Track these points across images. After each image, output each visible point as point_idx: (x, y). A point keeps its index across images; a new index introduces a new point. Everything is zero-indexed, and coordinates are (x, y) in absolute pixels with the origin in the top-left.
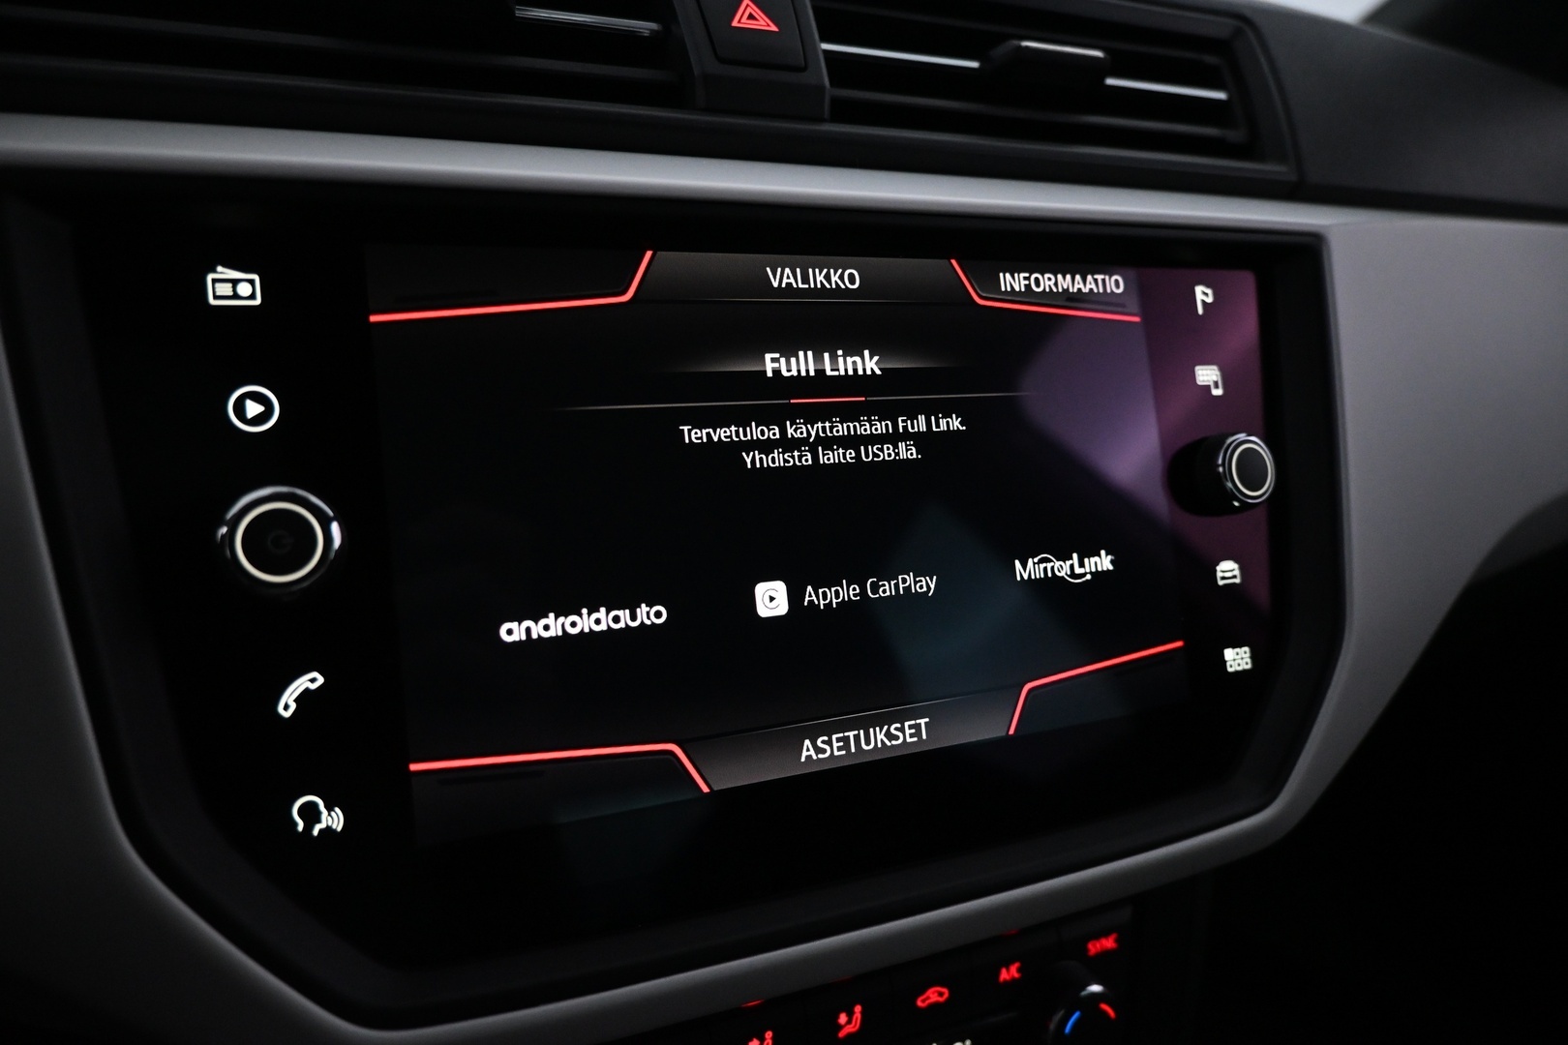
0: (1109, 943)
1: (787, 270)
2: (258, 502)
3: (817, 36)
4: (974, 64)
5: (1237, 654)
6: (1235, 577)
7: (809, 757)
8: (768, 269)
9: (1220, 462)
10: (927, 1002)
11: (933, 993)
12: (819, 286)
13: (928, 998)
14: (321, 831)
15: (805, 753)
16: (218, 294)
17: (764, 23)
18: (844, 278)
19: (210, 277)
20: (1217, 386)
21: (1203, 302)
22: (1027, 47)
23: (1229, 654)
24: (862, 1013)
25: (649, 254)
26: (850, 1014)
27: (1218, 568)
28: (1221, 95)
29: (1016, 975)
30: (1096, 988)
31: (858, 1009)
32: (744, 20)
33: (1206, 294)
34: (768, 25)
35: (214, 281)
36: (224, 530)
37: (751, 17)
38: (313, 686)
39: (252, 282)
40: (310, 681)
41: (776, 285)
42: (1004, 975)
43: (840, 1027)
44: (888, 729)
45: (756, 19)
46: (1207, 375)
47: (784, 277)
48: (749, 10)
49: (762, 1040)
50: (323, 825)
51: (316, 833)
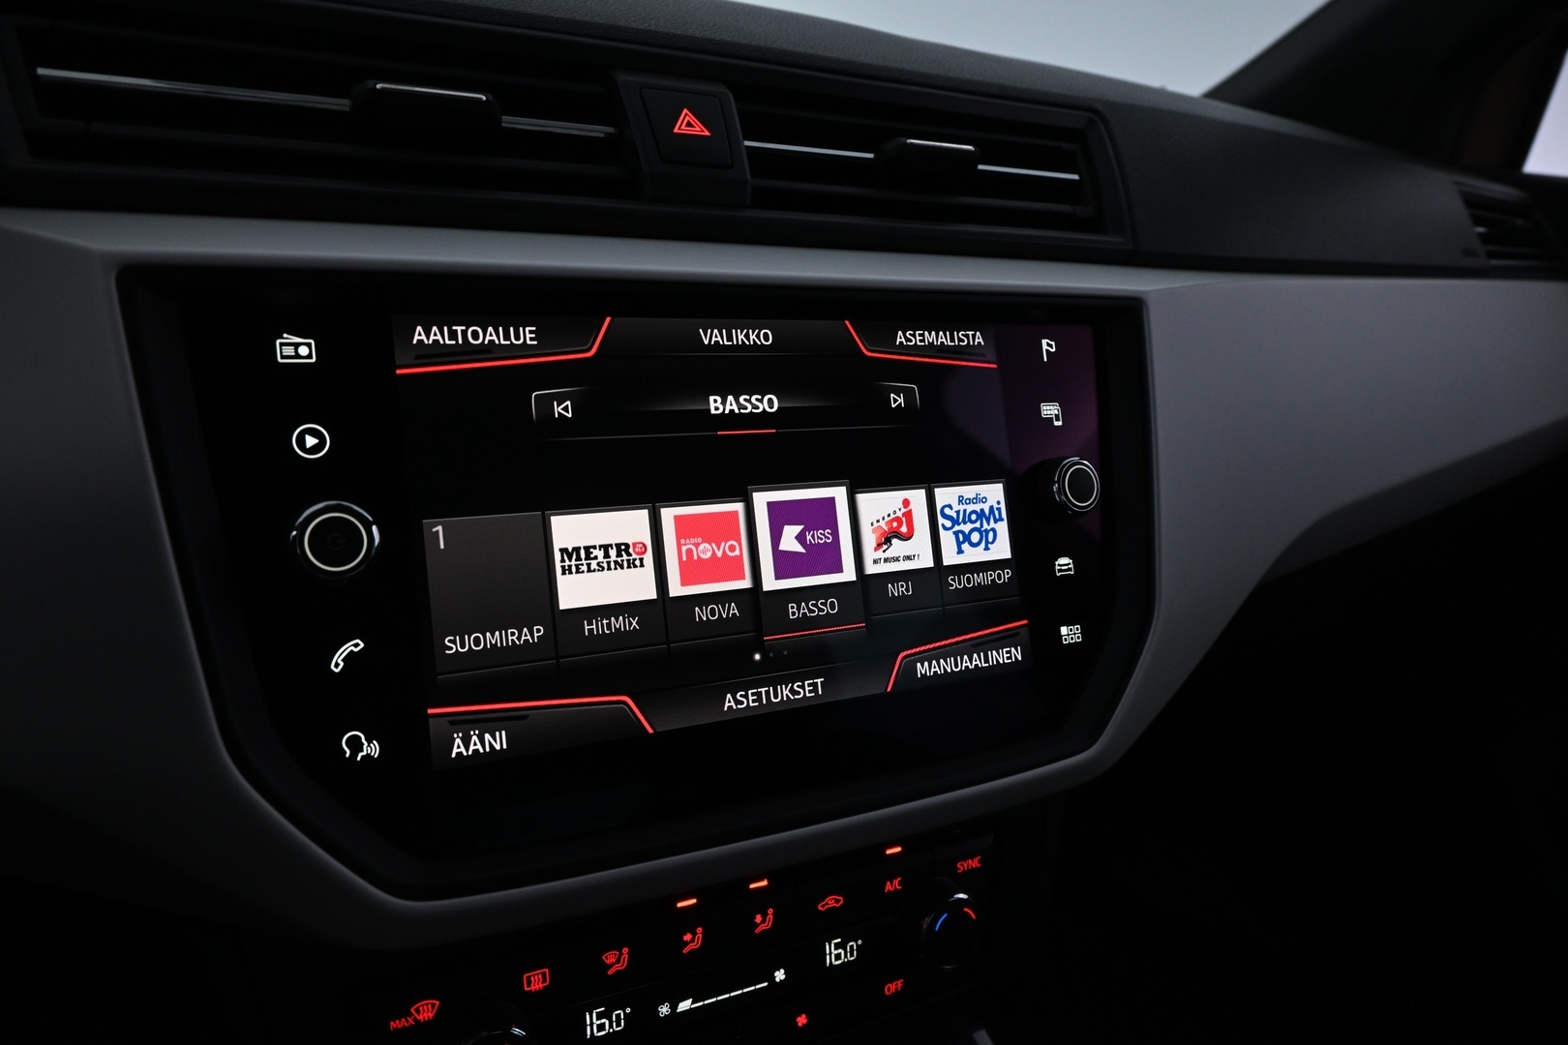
0: (974, 863)
1: (716, 331)
2: (317, 514)
3: (741, 139)
4: (871, 156)
5: (1071, 630)
6: (1070, 569)
7: (730, 707)
8: (701, 330)
9: (1056, 479)
10: (827, 907)
11: (831, 900)
12: (740, 343)
13: (827, 904)
14: (362, 756)
15: (727, 704)
16: (284, 354)
17: (699, 129)
18: (760, 337)
19: (278, 342)
20: (1058, 419)
21: (1047, 350)
22: (911, 143)
23: (1064, 630)
24: (774, 914)
25: (608, 319)
26: (765, 916)
27: (1057, 563)
28: (1076, 177)
29: (898, 887)
30: (961, 896)
31: (771, 911)
32: (683, 127)
33: (1051, 346)
34: (703, 131)
35: (282, 344)
36: (295, 533)
37: (689, 124)
38: (356, 650)
39: (309, 345)
40: (354, 645)
41: (706, 342)
42: (888, 887)
43: (758, 925)
44: (792, 686)
45: (693, 126)
46: (1050, 410)
47: (713, 337)
48: (687, 118)
49: (694, 934)
50: (364, 753)
51: (359, 759)
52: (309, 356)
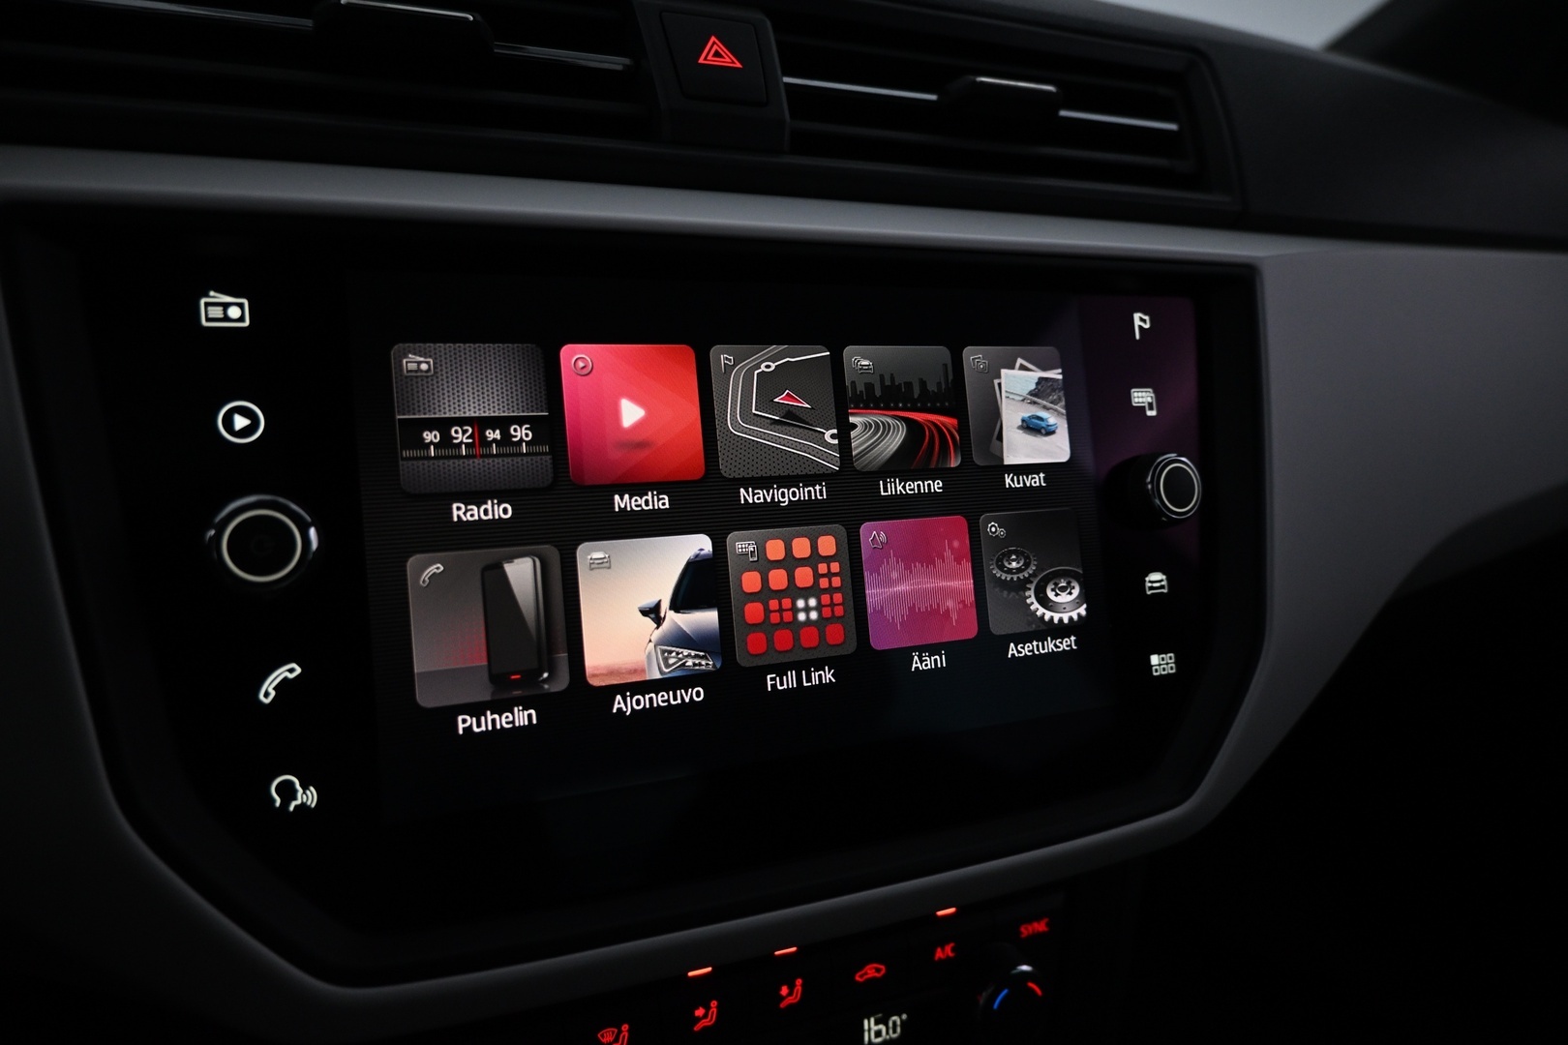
0: (1040, 927)
2: (243, 509)
3: (779, 72)
4: (933, 97)
5: (1163, 659)
6: (1162, 587)
9: (1149, 479)
10: (866, 977)
11: (871, 969)
13: (866, 974)
14: (296, 807)
16: (210, 316)
17: (729, 60)
19: (203, 301)
20: (1151, 408)
21: (1140, 327)
22: (982, 82)
23: (1155, 659)
24: (803, 985)
26: (791, 988)
27: (1147, 579)
28: (1173, 127)
29: (951, 954)
30: (1025, 968)
31: (799, 982)
32: (710, 57)
33: (1144, 321)
34: (733, 62)
35: (207, 305)
36: (212, 532)
37: (717, 54)
38: (291, 676)
39: (241, 306)
40: (288, 671)
42: (939, 954)
43: (783, 998)
45: (721, 56)
46: (1142, 397)
48: (715, 47)
49: (707, 1008)
50: (299, 802)
51: (292, 808)
52: (241, 319)
